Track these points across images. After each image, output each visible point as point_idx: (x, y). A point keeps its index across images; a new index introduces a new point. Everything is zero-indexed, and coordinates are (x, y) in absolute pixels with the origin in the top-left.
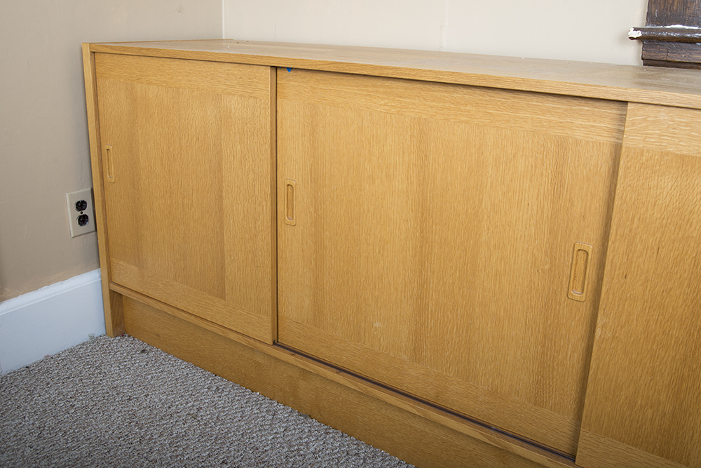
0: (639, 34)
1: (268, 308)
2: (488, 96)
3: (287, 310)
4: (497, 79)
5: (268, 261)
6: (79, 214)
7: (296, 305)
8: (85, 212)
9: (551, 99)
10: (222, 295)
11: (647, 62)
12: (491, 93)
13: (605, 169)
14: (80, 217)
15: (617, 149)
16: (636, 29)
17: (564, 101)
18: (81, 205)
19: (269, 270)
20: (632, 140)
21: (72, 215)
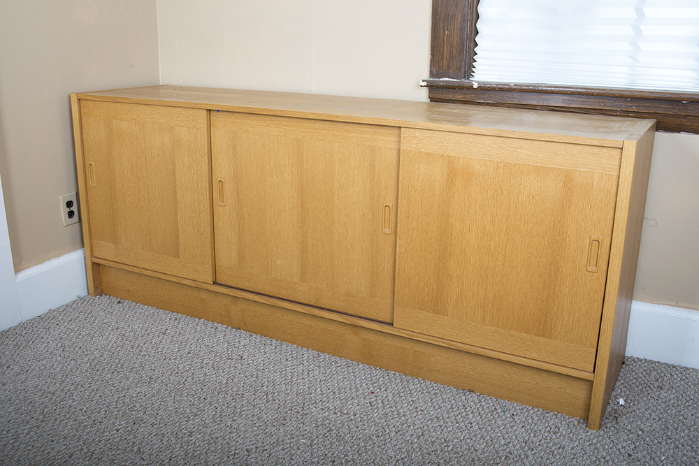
0: (425, 84)
1: (210, 261)
2: (333, 125)
3: (223, 261)
4: (337, 117)
5: (208, 230)
6: (68, 210)
7: (227, 256)
8: (72, 209)
9: (365, 126)
10: (177, 256)
11: (432, 99)
12: (335, 124)
13: (394, 162)
14: (69, 212)
15: (399, 150)
16: (423, 81)
17: (372, 127)
18: (69, 204)
19: (209, 235)
20: (405, 146)
21: (64, 211)
